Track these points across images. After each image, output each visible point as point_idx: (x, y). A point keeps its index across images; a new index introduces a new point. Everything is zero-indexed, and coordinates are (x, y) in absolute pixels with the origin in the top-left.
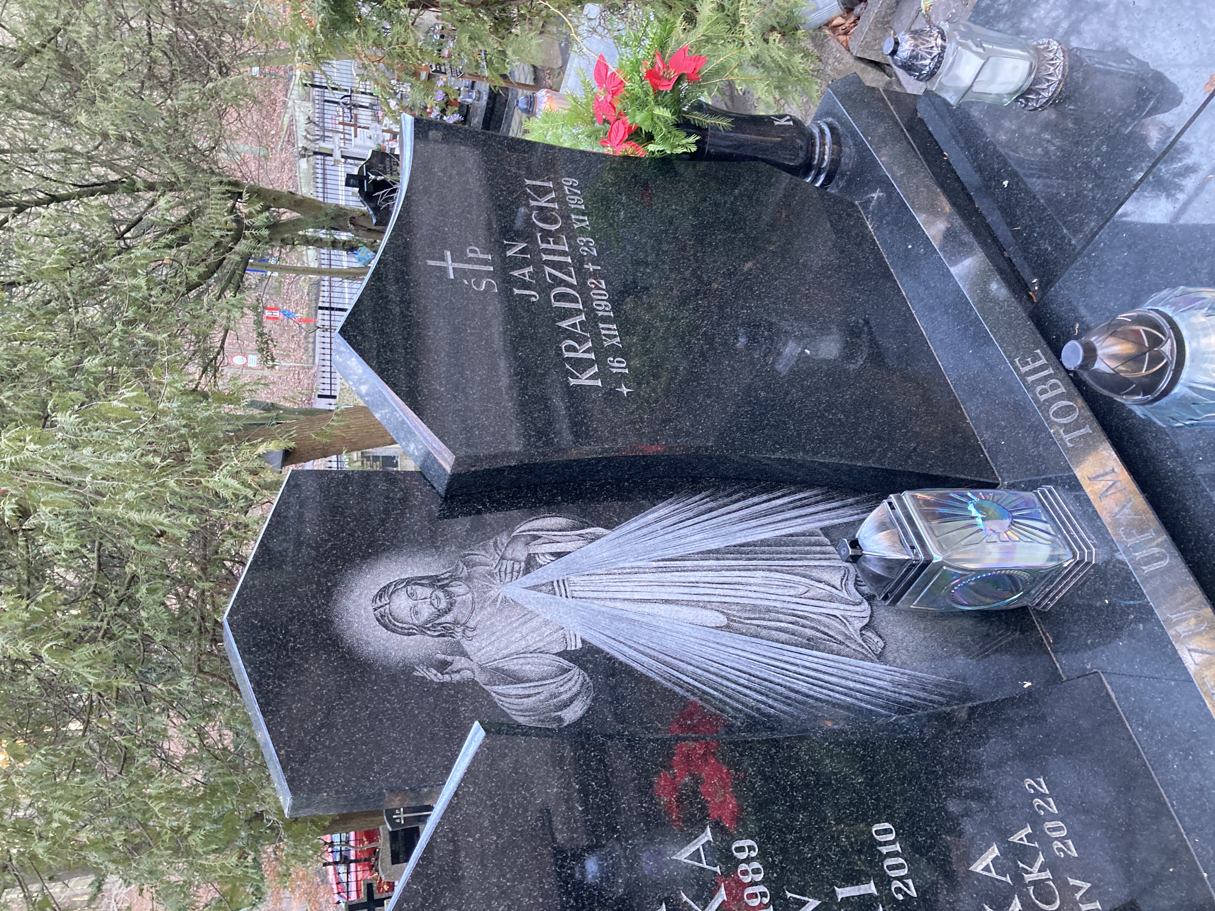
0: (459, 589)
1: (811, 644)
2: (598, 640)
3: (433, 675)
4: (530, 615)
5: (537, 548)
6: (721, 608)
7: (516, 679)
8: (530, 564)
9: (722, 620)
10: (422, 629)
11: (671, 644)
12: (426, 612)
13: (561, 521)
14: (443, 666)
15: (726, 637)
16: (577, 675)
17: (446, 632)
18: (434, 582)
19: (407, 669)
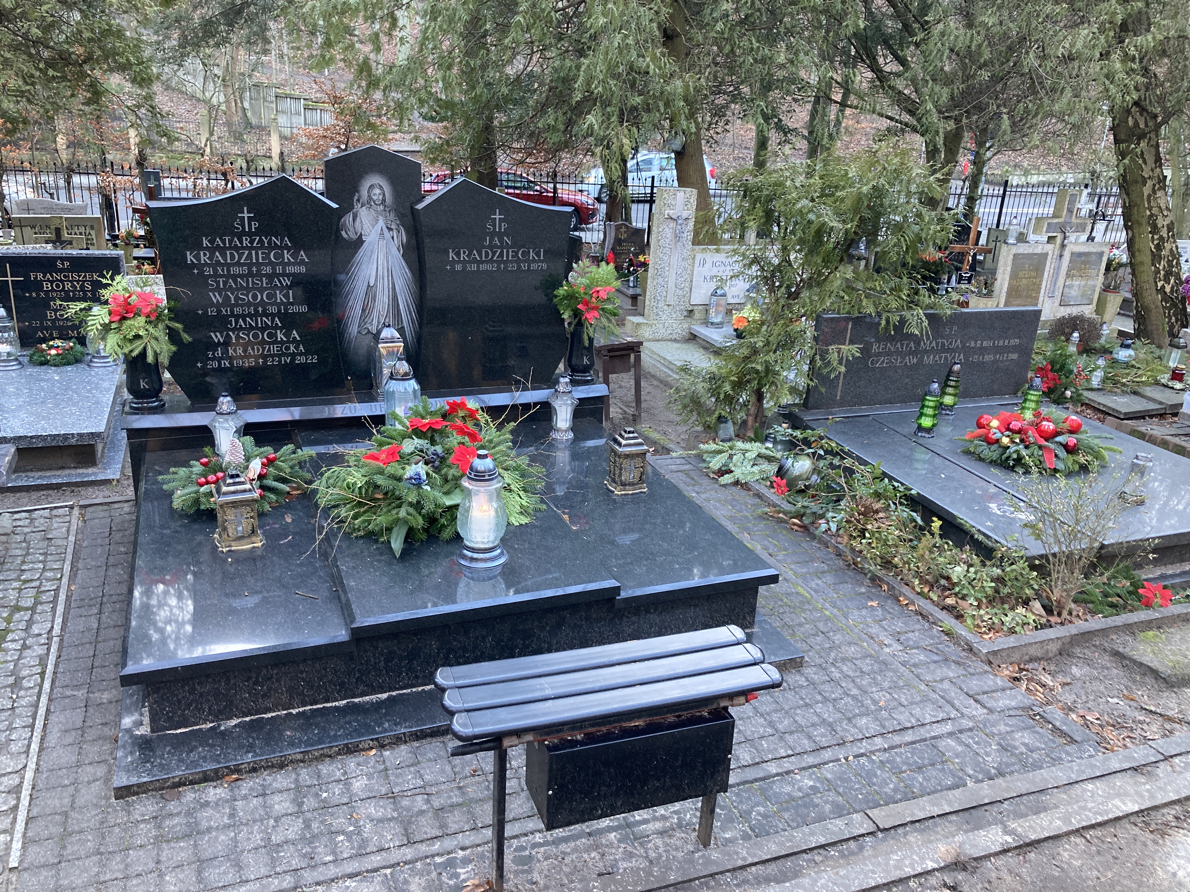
0: (382, 207)
1: (363, 310)
2: (365, 245)
3: (356, 198)
4: (373, 227)
5: (395, 232)
6: (375, 284)
7: (354, 220)
8: (390, 229)
9: (372, 284)
10: (369, 196)
11: (364, 267)
12: (375, 198)
13: (405, 241)
14: (358, 200)
15: (366, 284)
16: (355, 237)
17: (368, 203)
18: (384, 200)
19: (358, 192)
